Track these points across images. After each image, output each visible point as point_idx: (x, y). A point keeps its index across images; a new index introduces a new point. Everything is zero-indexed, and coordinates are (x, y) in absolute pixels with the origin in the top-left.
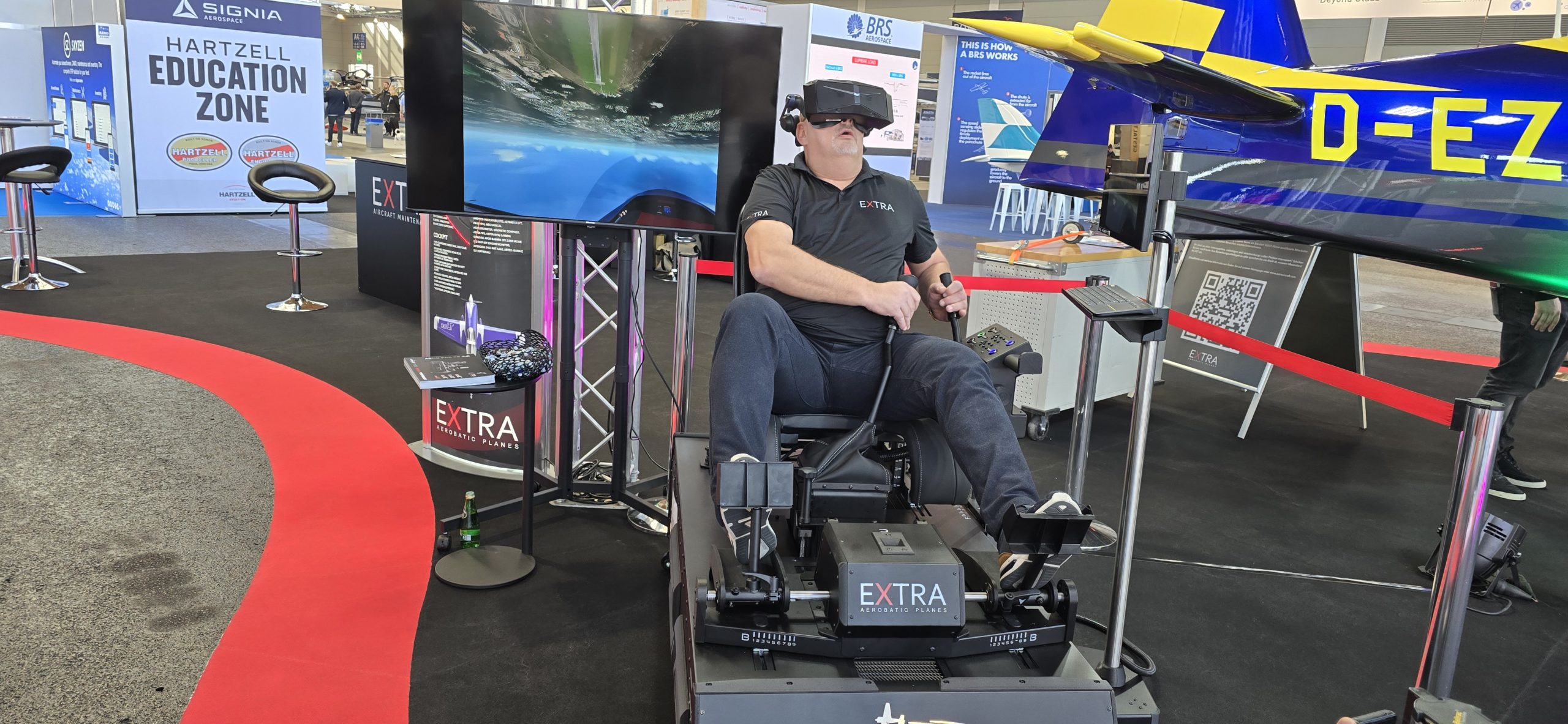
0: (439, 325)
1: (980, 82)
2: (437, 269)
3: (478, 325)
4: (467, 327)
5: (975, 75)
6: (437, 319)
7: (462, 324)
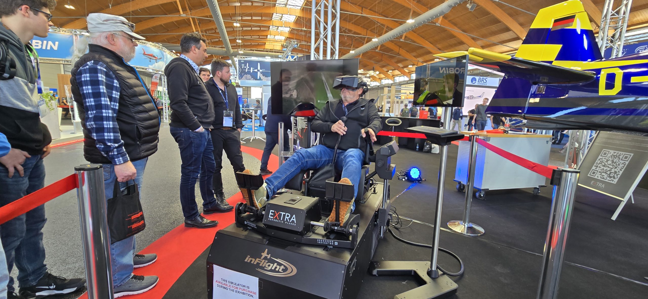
6: (293, 145)
7: (297, 146)
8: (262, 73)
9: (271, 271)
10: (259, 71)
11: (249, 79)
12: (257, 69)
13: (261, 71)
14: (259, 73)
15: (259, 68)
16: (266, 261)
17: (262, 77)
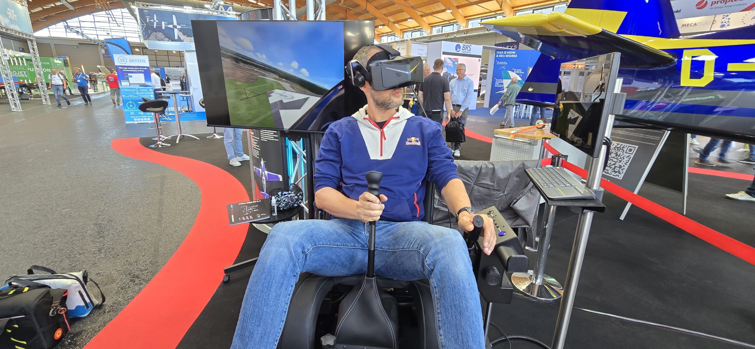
1: (503, 65)
3: (266, 171)
5: (501, 63)
8: (180, 30)
10: (175, 27)
11: (162, 40)
12: (172, 23)
13: (179, 27)
14: (176, 30)
15: (175, 23)
17: (183, 37)
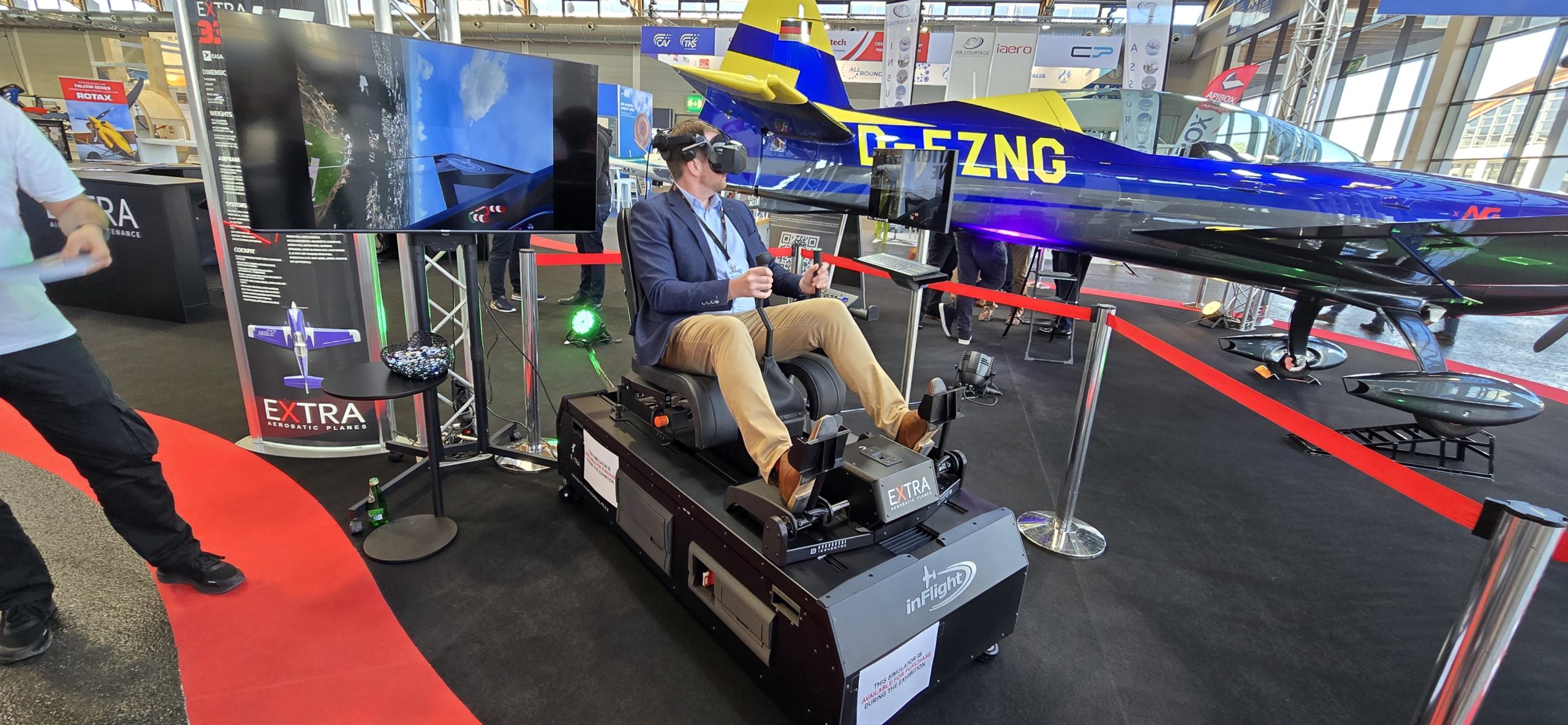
0: (256, 331)
2: (243, 281)
3: (307, 329)
4: (293, 331)
6: (251, 328)
7: (287, 330)
9: (949, 593)
16: (936, 585)
